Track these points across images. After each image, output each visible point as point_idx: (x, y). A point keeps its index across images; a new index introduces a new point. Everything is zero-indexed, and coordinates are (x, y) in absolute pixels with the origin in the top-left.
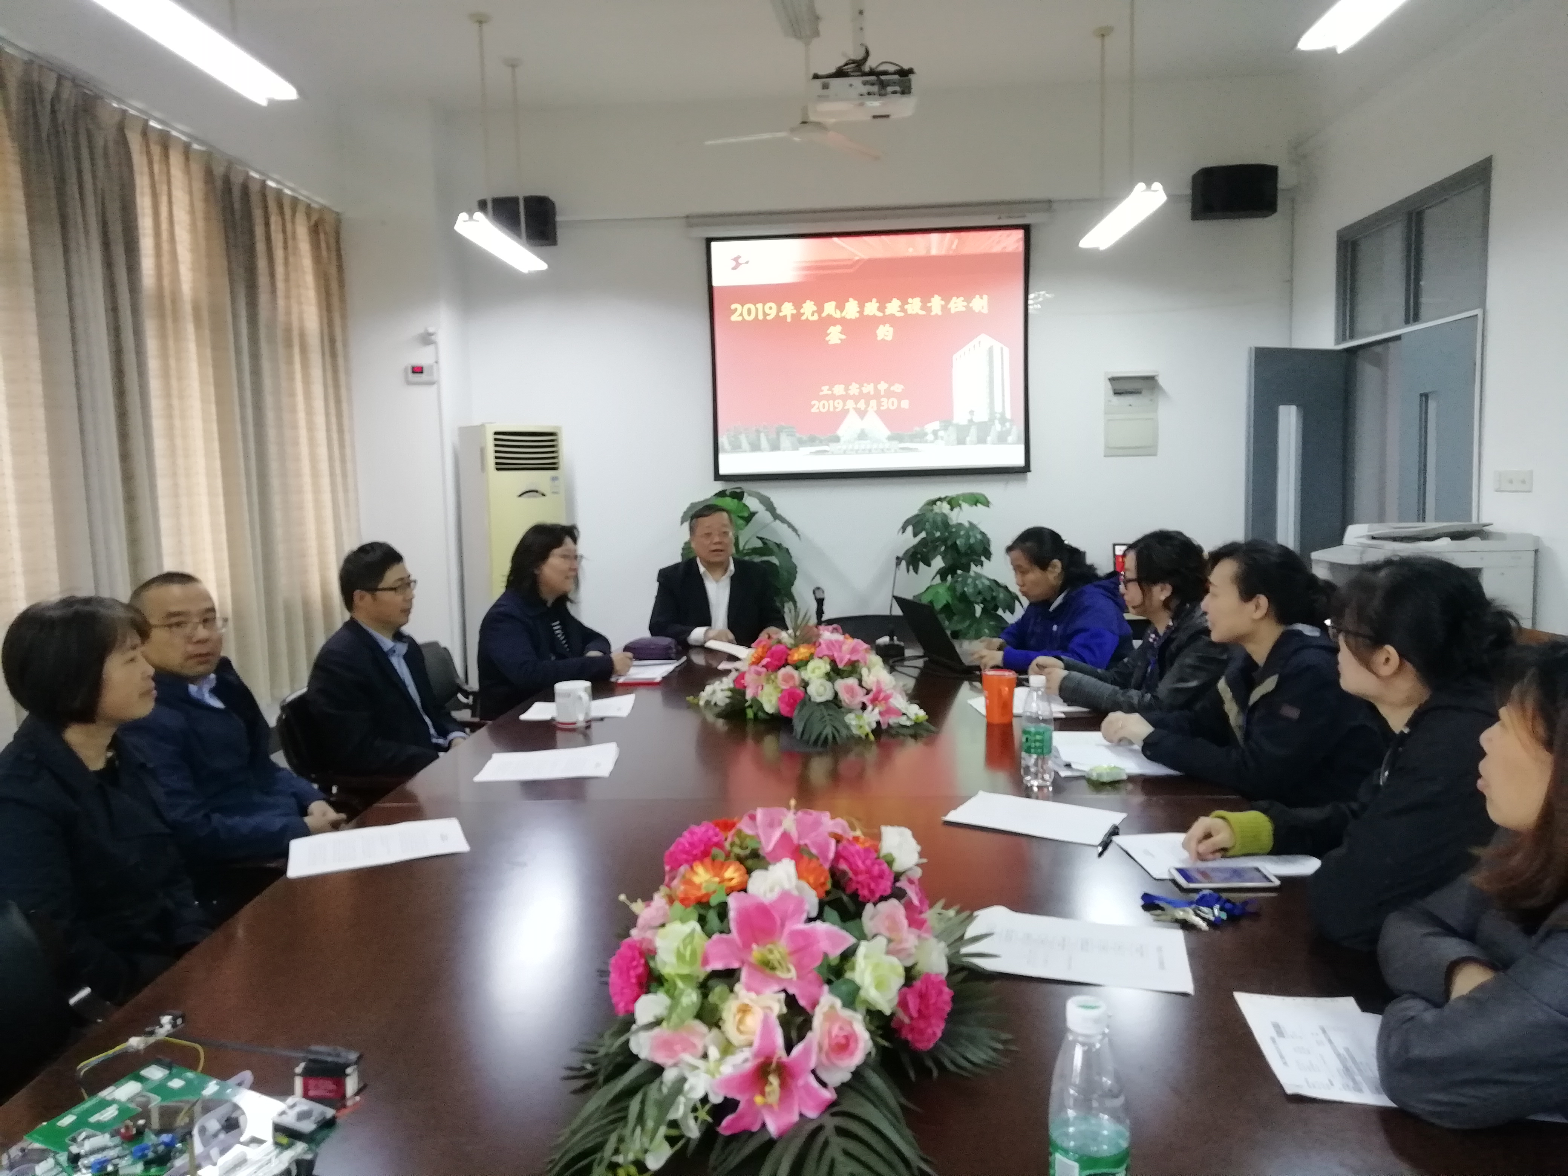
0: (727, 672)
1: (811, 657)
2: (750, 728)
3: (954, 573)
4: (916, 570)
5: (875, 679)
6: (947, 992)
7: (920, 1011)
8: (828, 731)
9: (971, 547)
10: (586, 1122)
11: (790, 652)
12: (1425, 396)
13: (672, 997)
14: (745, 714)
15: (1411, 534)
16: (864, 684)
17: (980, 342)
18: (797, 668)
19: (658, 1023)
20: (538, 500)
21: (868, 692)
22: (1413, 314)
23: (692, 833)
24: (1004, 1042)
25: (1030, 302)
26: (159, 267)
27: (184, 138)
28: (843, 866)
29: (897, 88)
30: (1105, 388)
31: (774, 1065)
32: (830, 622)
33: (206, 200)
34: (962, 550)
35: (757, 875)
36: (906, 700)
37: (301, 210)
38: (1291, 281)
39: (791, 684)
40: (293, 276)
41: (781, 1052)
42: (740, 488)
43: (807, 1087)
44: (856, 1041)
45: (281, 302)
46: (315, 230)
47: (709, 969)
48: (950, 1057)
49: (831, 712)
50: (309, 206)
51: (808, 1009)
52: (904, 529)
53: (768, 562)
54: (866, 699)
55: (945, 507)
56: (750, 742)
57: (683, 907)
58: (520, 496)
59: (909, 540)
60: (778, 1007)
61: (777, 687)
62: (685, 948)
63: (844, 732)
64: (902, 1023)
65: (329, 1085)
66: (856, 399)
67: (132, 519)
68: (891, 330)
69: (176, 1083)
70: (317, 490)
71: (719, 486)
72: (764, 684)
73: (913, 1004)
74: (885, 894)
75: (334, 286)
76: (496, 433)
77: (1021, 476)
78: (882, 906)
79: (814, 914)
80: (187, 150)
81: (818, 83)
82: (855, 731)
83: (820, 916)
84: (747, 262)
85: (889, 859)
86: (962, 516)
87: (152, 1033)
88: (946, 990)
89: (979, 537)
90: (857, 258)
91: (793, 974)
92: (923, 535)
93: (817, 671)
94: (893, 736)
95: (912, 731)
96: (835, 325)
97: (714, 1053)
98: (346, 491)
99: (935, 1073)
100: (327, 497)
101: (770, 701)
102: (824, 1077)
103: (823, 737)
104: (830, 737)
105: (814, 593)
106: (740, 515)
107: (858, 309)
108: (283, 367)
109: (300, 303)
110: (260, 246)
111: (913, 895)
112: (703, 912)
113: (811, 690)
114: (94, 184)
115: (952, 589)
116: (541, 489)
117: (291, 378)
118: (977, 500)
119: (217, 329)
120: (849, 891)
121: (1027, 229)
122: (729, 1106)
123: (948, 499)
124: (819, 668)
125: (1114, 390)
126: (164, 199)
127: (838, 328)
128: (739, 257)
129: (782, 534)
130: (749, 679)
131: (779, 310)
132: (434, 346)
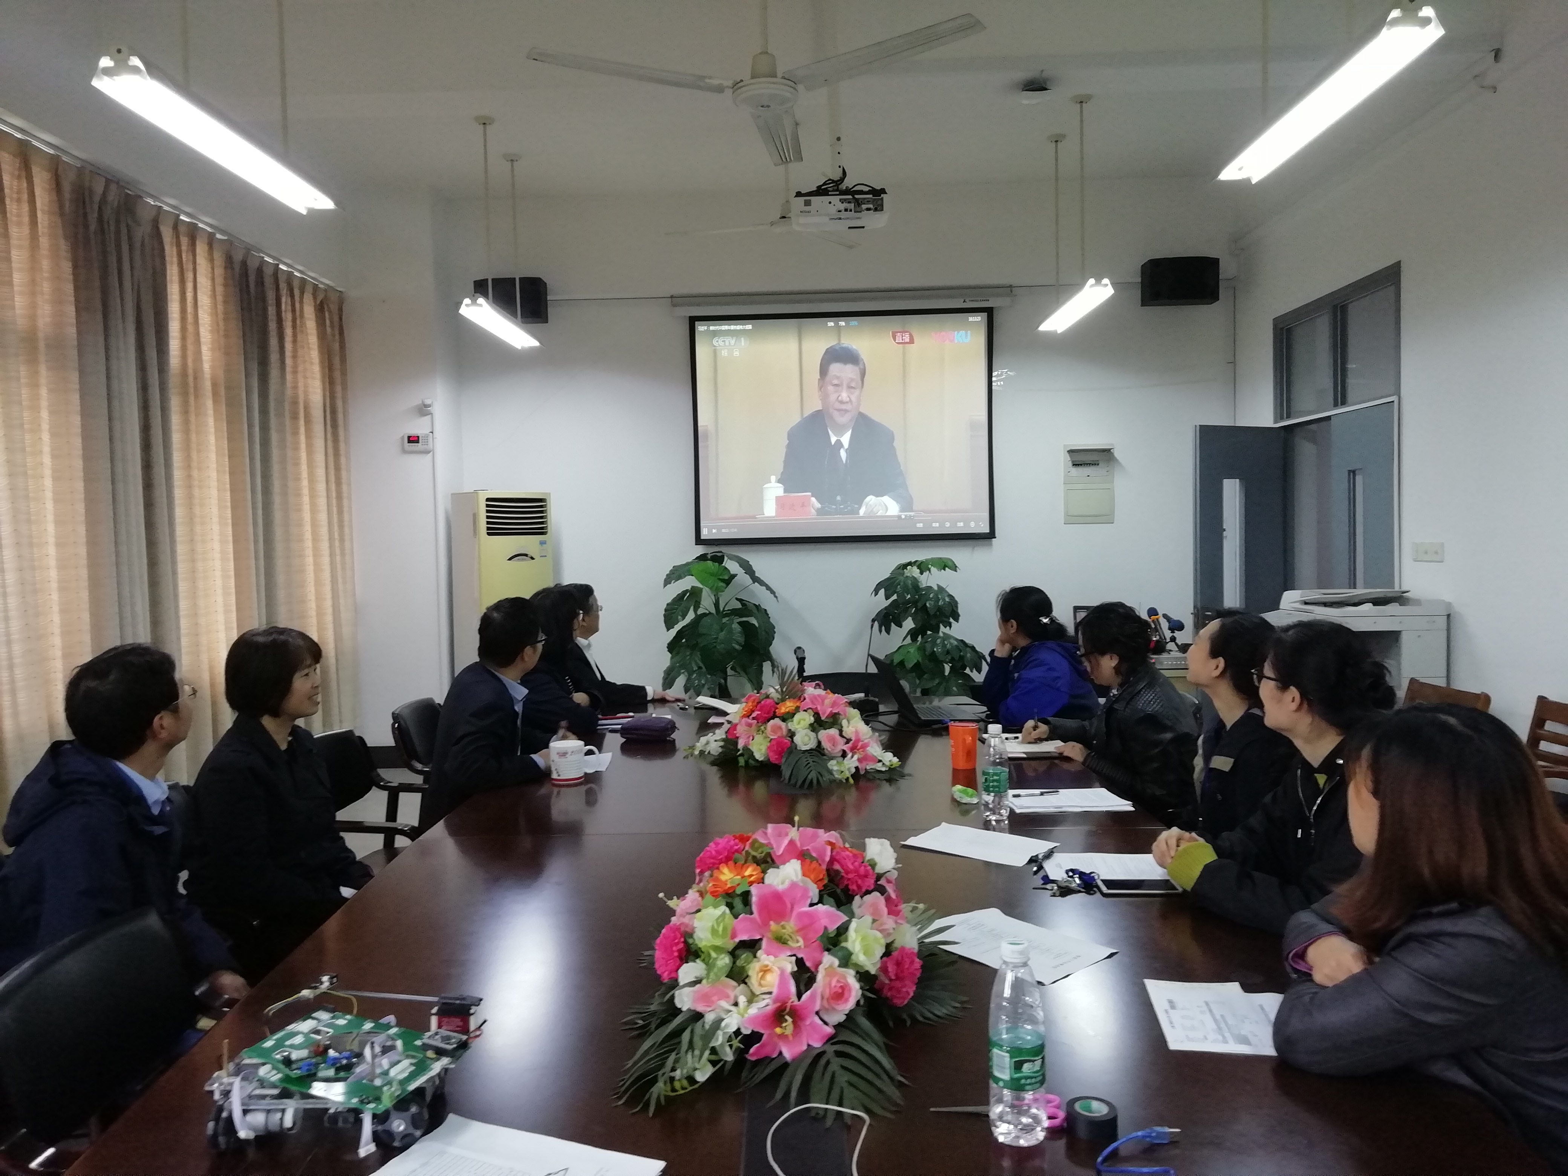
0: (719, 725)
1: (797, 709)
2: (742, 774)
3: (924, 634)
4: (888, 631)
5: (854, 730)
6: (918, 963)
7: (896, 975)
8: (813, 775)
9: (940, 609)
10: (647, 1052)
11: (778, 706)
12: (1353, 473)
13: (707, 964)
14: (738, 762)
15: (1337, 600)
16: (844, 734)
18: (784, 720)
19: (698, 982)
20: (525, 564)
21: (848, 741)
22: (1341, 399)
23: (717, 844)
24: (962, 1003)
25: (994, 379)
26: (184, 348)
27: (209, 229)
28: (837, 867)
29: (871, 206)
30: (1063, 460)
31: (788, 1010)
32: (812, 678)
33: (225, 285)
34: (932, 613)
35: (771, 871)
36: (881, 748)
37: (309, 289)
38: (1234, 363)
39: (779, 734)
40: (300, 352)
41: (794, 998)
42: (721, 552)
43: (813, 1025)
44: (850, 990)
45: (289, 377)
46: (320, 309)
47: (737, 940)
48: (921, 1012)
49: (815, 759)
50: (315, 287)
51: (813, 970)
52: (876, 591)
53: (747, 622)
54: (845, 747)
55: (915, 571)
56: (741, 787)
57: (713, 898)
58: (510, 559)
59: (881, 602)
60: (790, 966)
61: (766, 737)
62: (718, 925)
63: (827, 777)
64: (883, 985)
65: (458, 1022)
67: (154, 583)
69: (341, 1022)
70: (317, 555)
71: (700, 550)
72: (755, 734)
73: (891, 968)
74: (870, 889)
75: (337, 360)
76: (488, 500)
77: (986, 542)
78: (867, 898)
79: (816, 900)
80: (211, 240)
81: (802, 199)
82: (837, 776)
83: (821, 901)
85: (872, 863)
86: (932, 579)
87: (316, 988)
88: (917, 960)
89: (947, 599)
91: (801, 943)
92: (895, 597)
93: (802, 722)
94: (869, 780)
95: (887, 776)
97: (742, 1000)
98: (343, 554)
99: (909, 1023)
100: (326, 560)
101: (760, 749)
102: (826, 1018)
103: (808, 782)
104: (815, 781)
105: (795, 652)
106: (721, 577)
108: (289, 438)
109: (305, 377)
110: (272, 326)
111: (891, 890)
112: (729, 900)
113: (797, 739)
114: (132, 276)
115: (922, 649)
116: (530, 554)
117: (296, 448)
118: (945, 565)
119: (231, 403)
120: (842, 887)
121: (990, 312)
122: (755, 1037)
123: (918, 563)
124: (804, 720)
125: (1073, 462)
126: (190, 286)
129: (760, 596)
130: (741, 730)
132: (429, 416)
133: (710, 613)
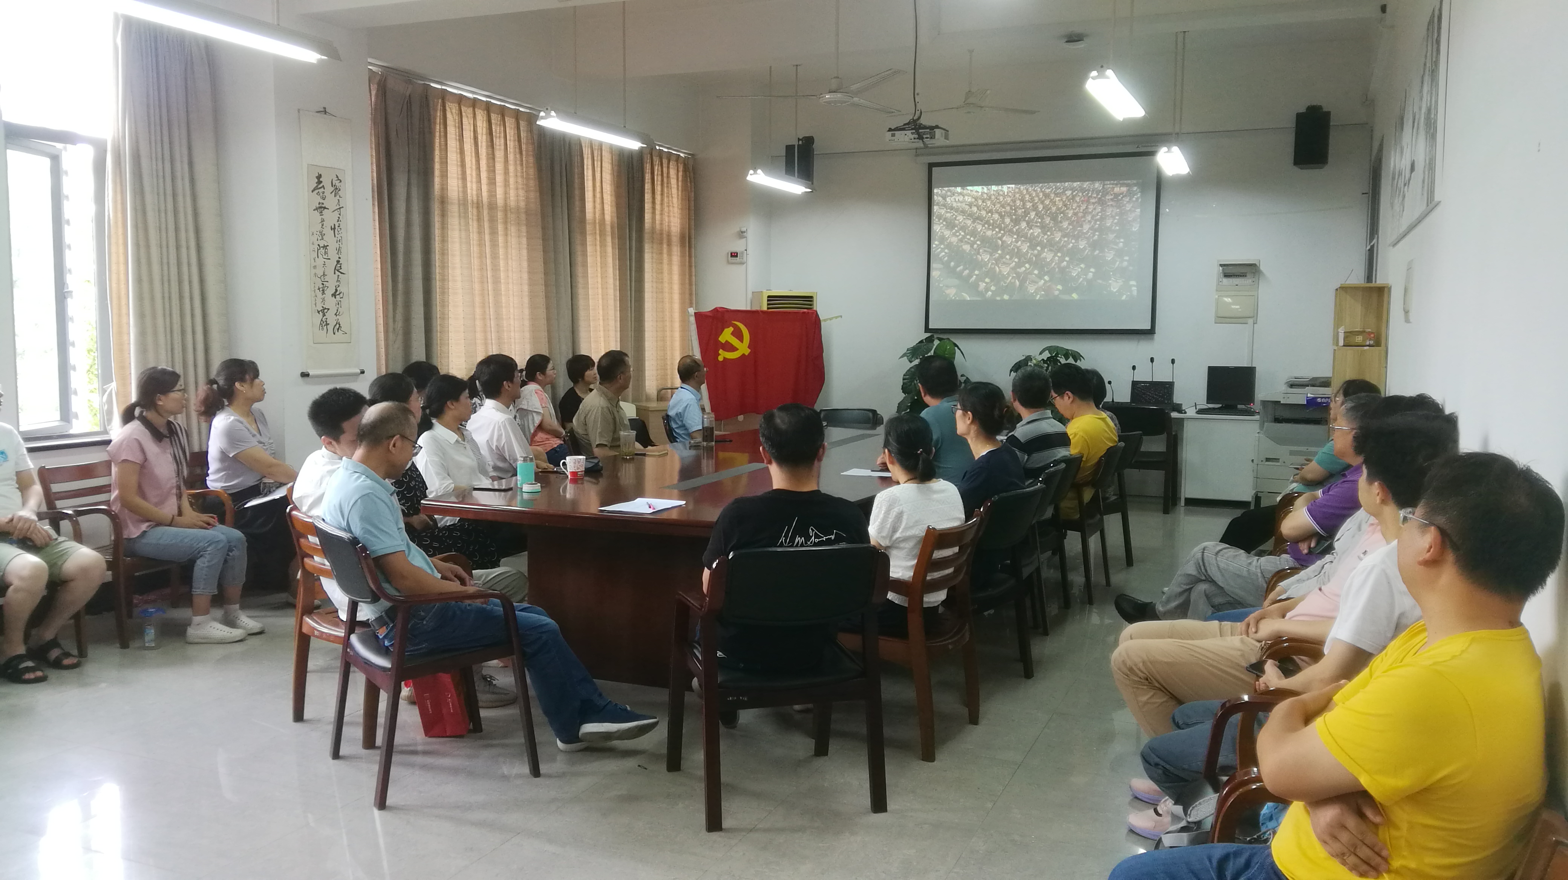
26: (594, 207)
30: (1217, 272)
71: (928, 335)
76: (769, 297)
77: (1149, 336)
125: (1225, 273)
132: (745, 239)
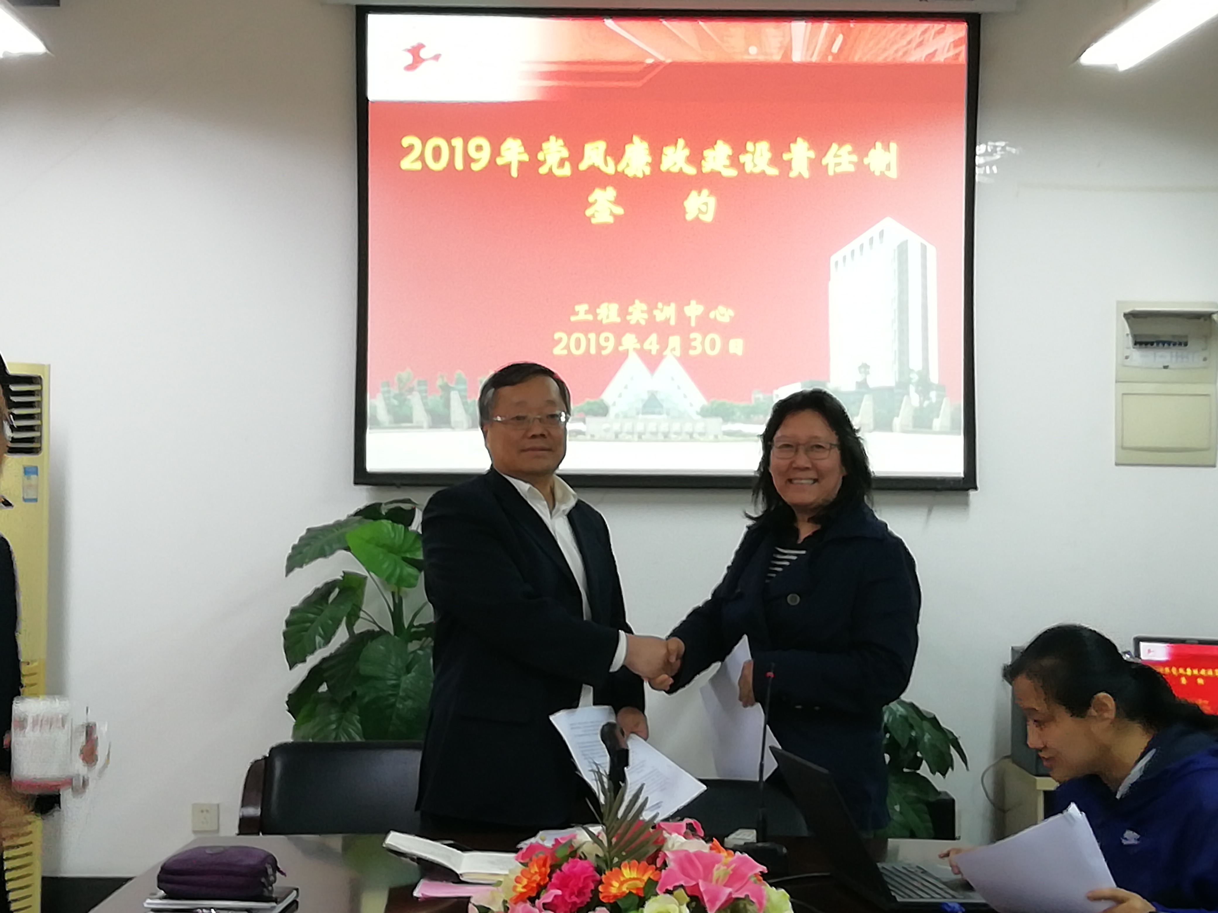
1: (651, 888)
11: (602, 878)
17: (882, 234)
25: (979, 160)
30: (1115, 333)
42: (408, 501)
66: (642, 332)
68: (712, 201)
84: (437, 57)
90: (650, 61)
96: (604, 187)
106: (408, 555)
107: (649, 160)
121: (973, 22)
127: (611, 193)
128: (421, 46)
131: (496, 152)
133: (382, 632)
